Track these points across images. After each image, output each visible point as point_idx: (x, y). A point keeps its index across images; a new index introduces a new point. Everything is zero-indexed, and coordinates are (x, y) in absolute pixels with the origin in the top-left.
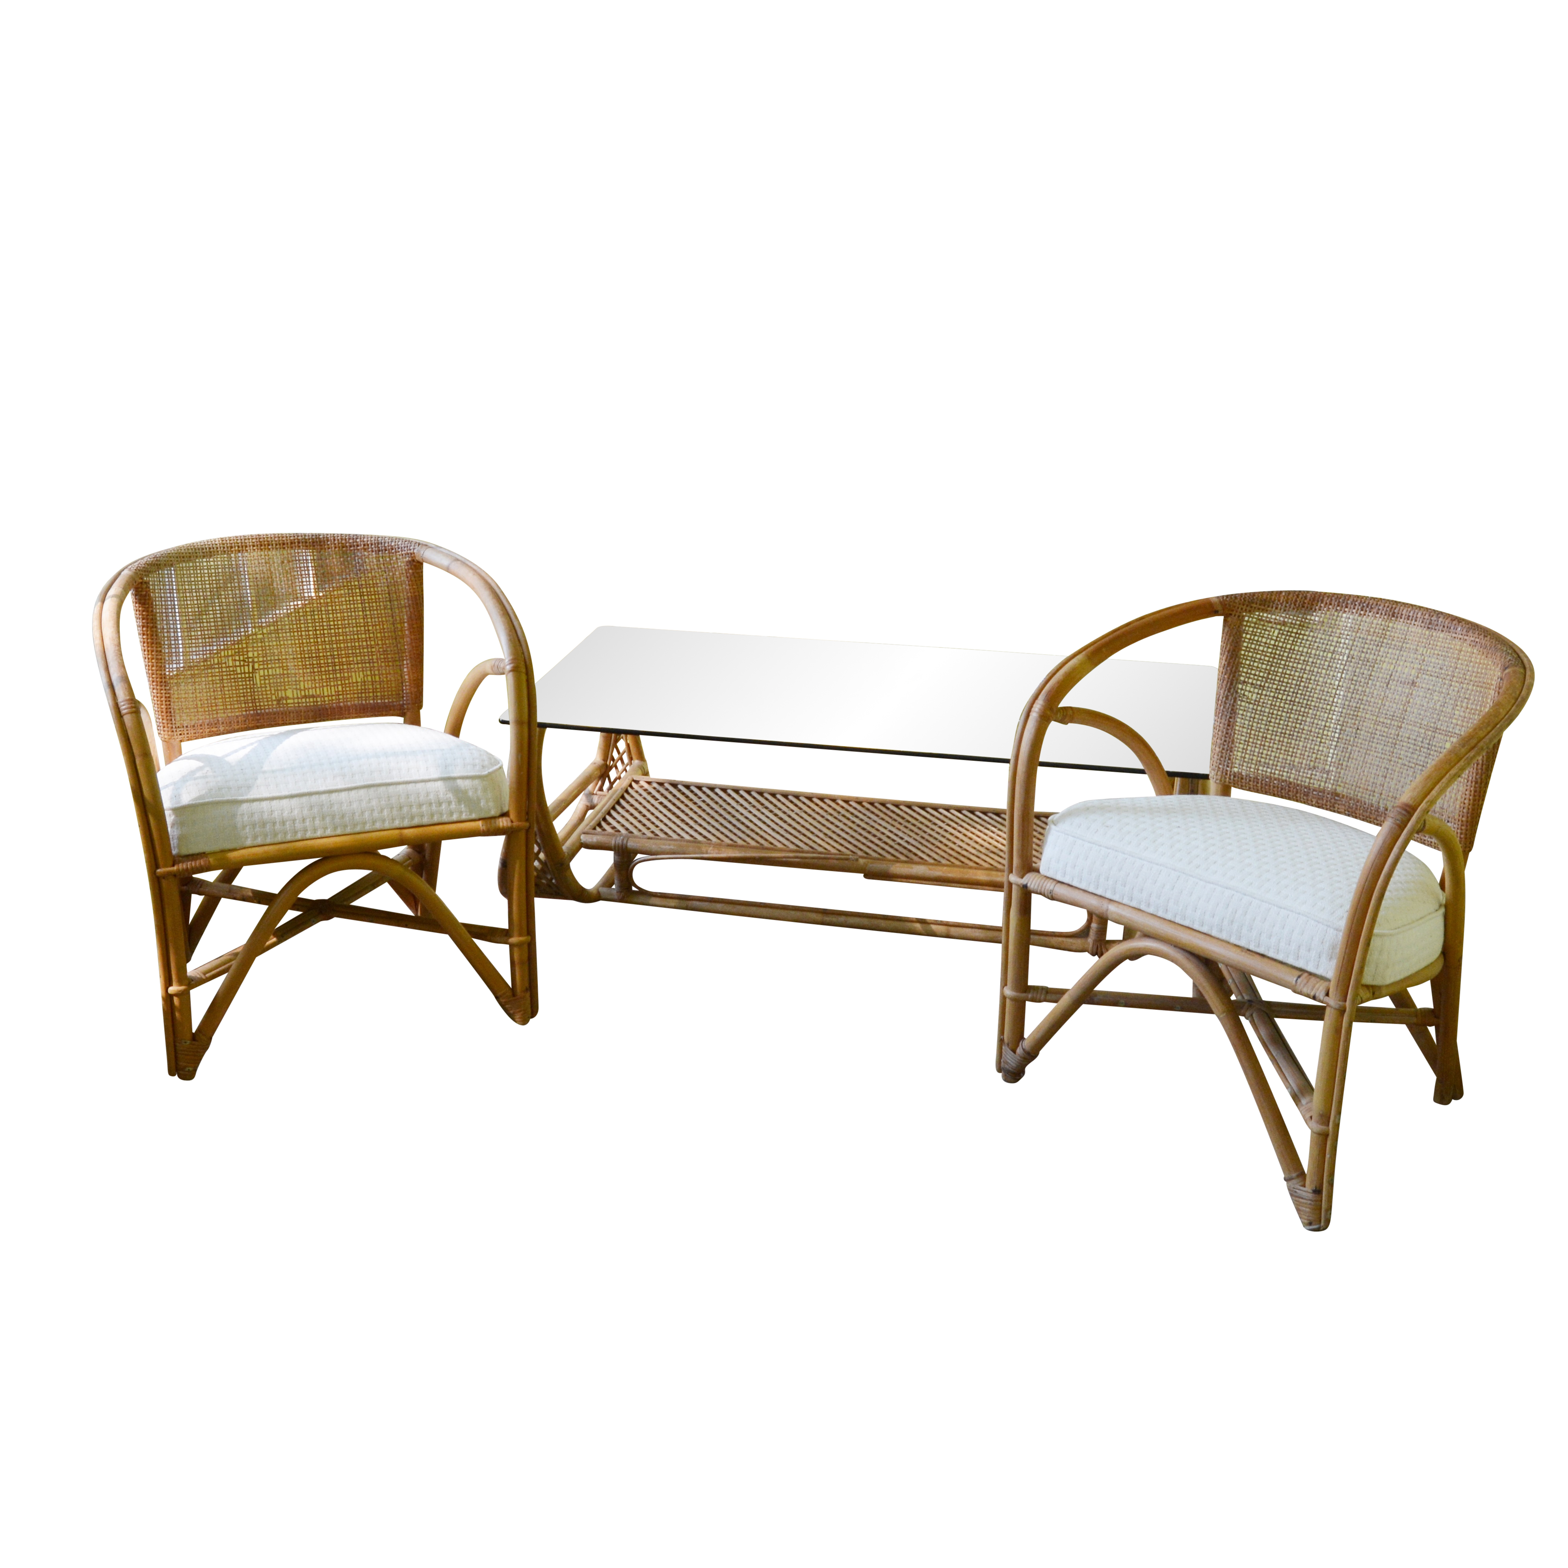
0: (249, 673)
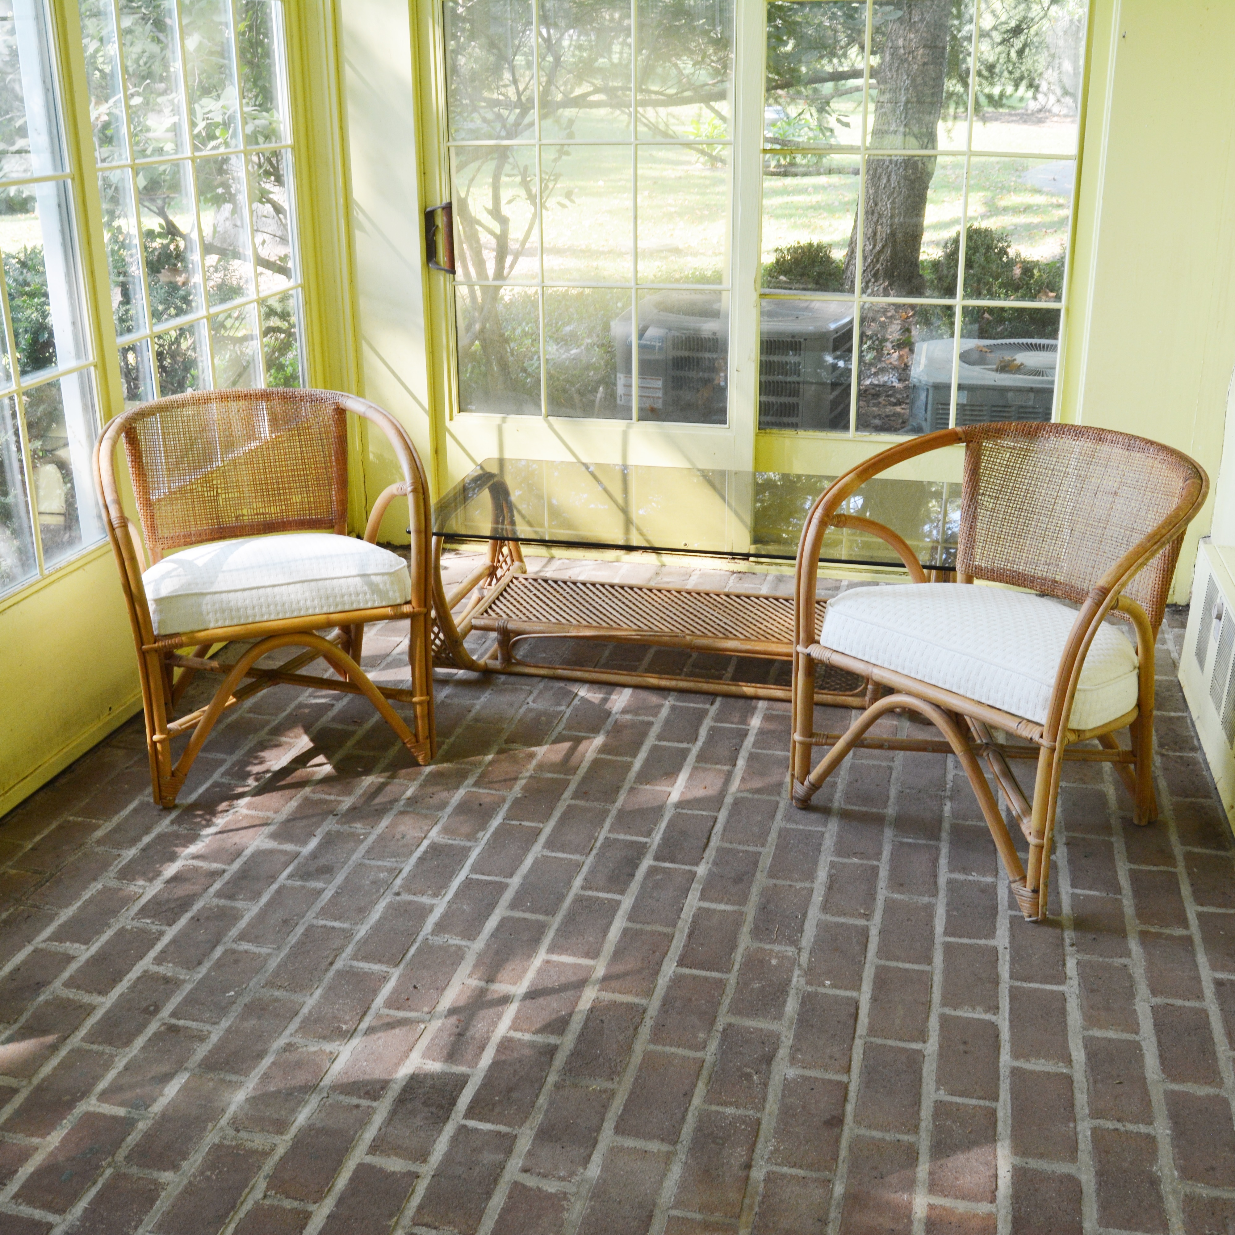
0: (214, 496)
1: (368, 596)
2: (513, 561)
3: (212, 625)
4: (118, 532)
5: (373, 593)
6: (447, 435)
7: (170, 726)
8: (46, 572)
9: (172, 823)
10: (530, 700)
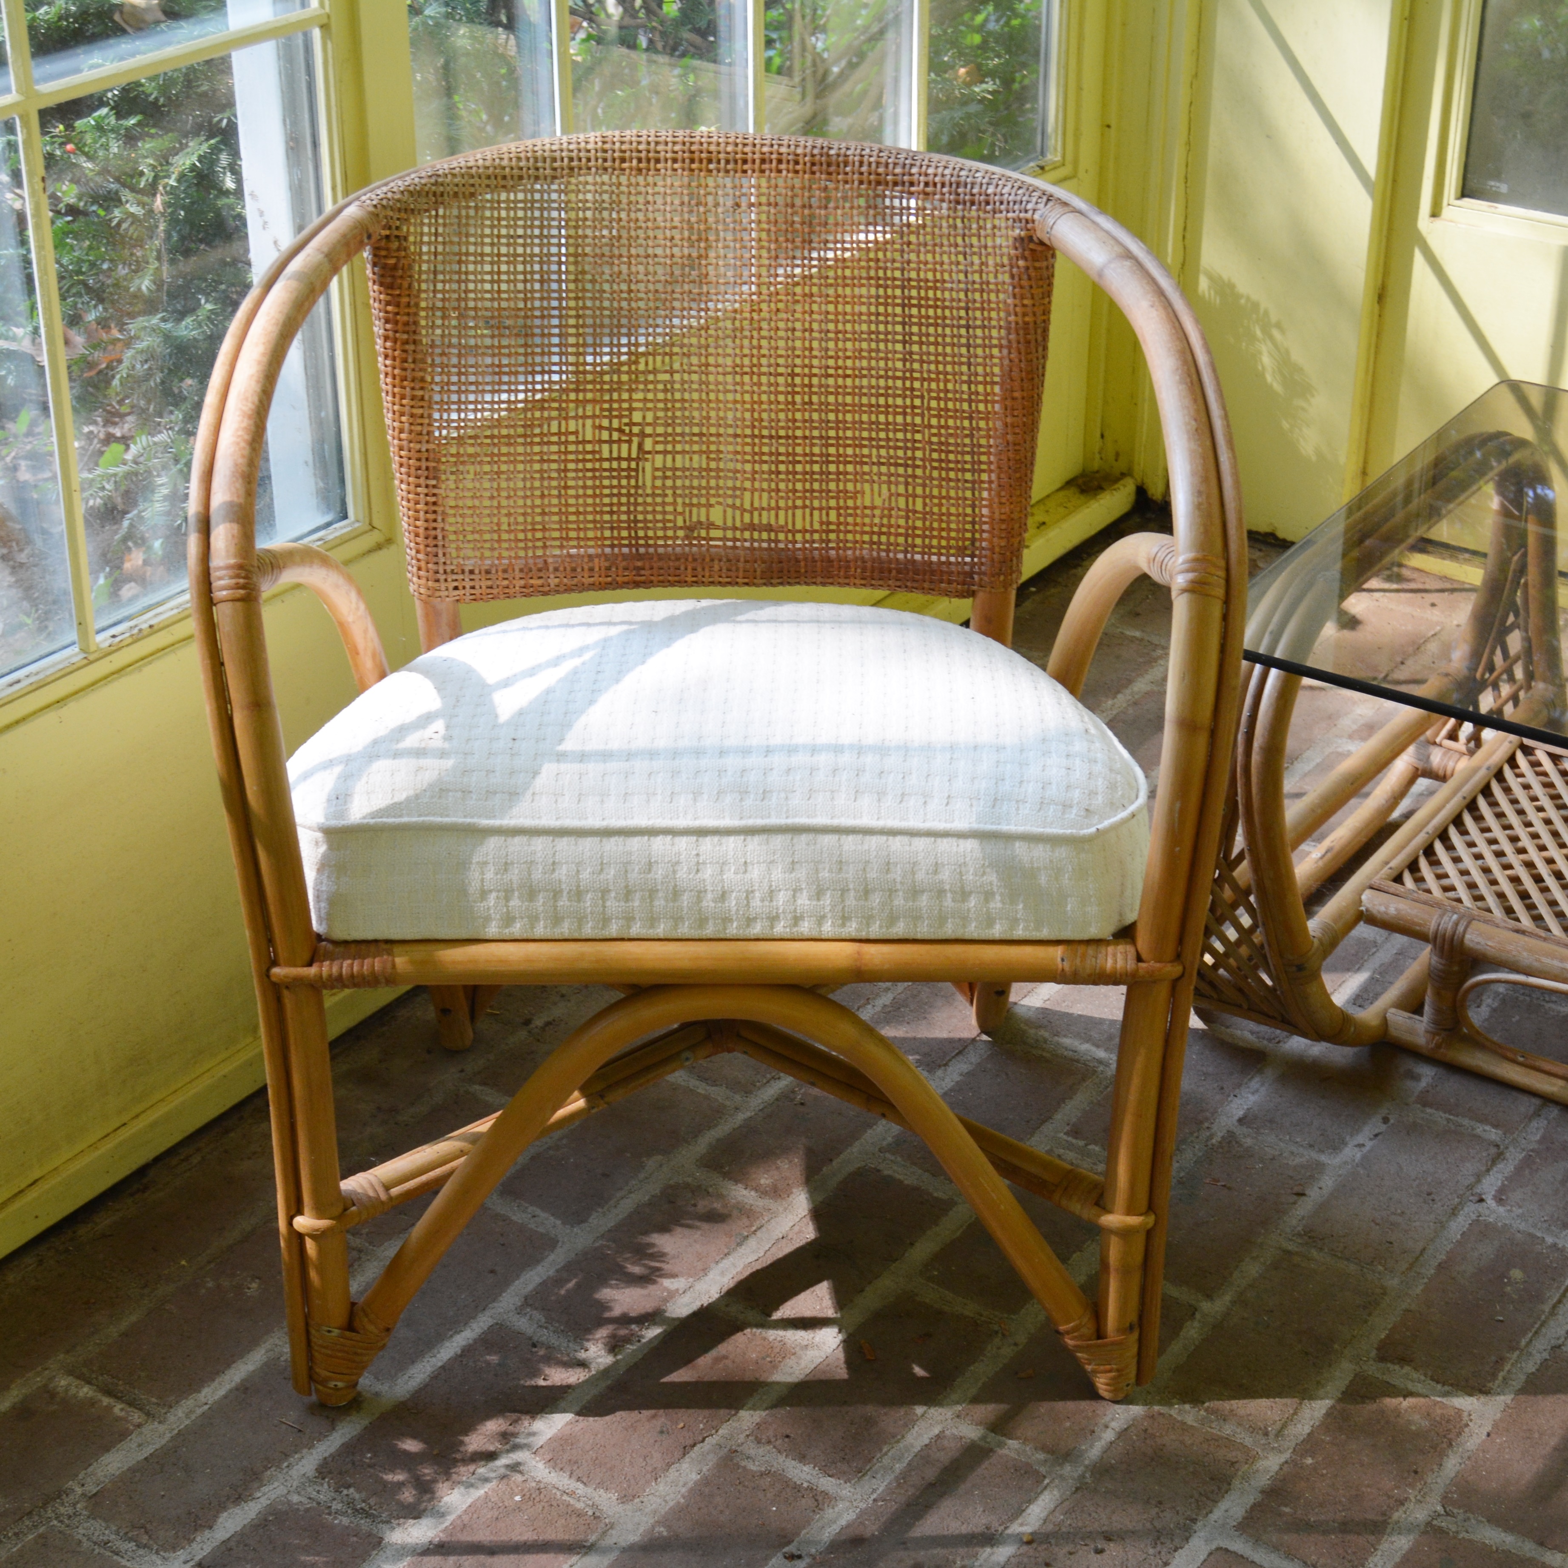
0: (629, 459)
1: (996, 904)
2: (1530, 676)
3: (492, 930)
4: (224, 614)
5: (1012, 896)
6: (1419, 259)
7: (352, 1184)
8: (102, 640)
9: (324, 1470)
10: (1490, 1185)
